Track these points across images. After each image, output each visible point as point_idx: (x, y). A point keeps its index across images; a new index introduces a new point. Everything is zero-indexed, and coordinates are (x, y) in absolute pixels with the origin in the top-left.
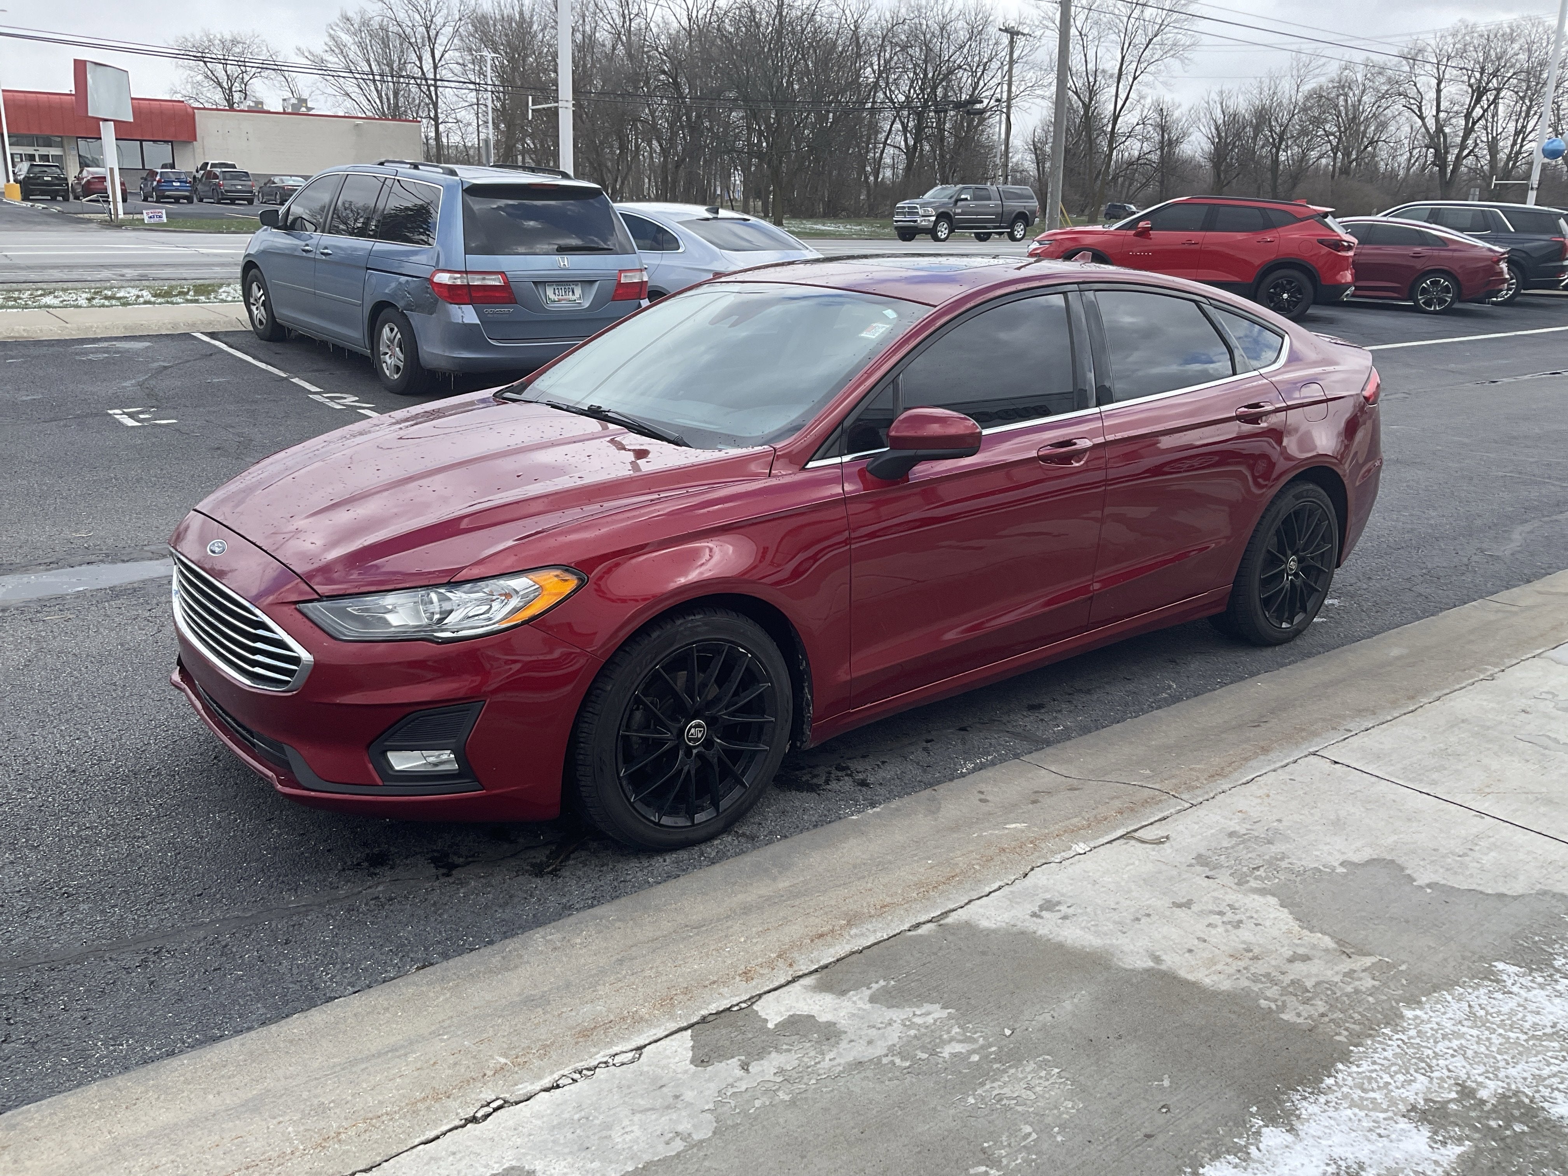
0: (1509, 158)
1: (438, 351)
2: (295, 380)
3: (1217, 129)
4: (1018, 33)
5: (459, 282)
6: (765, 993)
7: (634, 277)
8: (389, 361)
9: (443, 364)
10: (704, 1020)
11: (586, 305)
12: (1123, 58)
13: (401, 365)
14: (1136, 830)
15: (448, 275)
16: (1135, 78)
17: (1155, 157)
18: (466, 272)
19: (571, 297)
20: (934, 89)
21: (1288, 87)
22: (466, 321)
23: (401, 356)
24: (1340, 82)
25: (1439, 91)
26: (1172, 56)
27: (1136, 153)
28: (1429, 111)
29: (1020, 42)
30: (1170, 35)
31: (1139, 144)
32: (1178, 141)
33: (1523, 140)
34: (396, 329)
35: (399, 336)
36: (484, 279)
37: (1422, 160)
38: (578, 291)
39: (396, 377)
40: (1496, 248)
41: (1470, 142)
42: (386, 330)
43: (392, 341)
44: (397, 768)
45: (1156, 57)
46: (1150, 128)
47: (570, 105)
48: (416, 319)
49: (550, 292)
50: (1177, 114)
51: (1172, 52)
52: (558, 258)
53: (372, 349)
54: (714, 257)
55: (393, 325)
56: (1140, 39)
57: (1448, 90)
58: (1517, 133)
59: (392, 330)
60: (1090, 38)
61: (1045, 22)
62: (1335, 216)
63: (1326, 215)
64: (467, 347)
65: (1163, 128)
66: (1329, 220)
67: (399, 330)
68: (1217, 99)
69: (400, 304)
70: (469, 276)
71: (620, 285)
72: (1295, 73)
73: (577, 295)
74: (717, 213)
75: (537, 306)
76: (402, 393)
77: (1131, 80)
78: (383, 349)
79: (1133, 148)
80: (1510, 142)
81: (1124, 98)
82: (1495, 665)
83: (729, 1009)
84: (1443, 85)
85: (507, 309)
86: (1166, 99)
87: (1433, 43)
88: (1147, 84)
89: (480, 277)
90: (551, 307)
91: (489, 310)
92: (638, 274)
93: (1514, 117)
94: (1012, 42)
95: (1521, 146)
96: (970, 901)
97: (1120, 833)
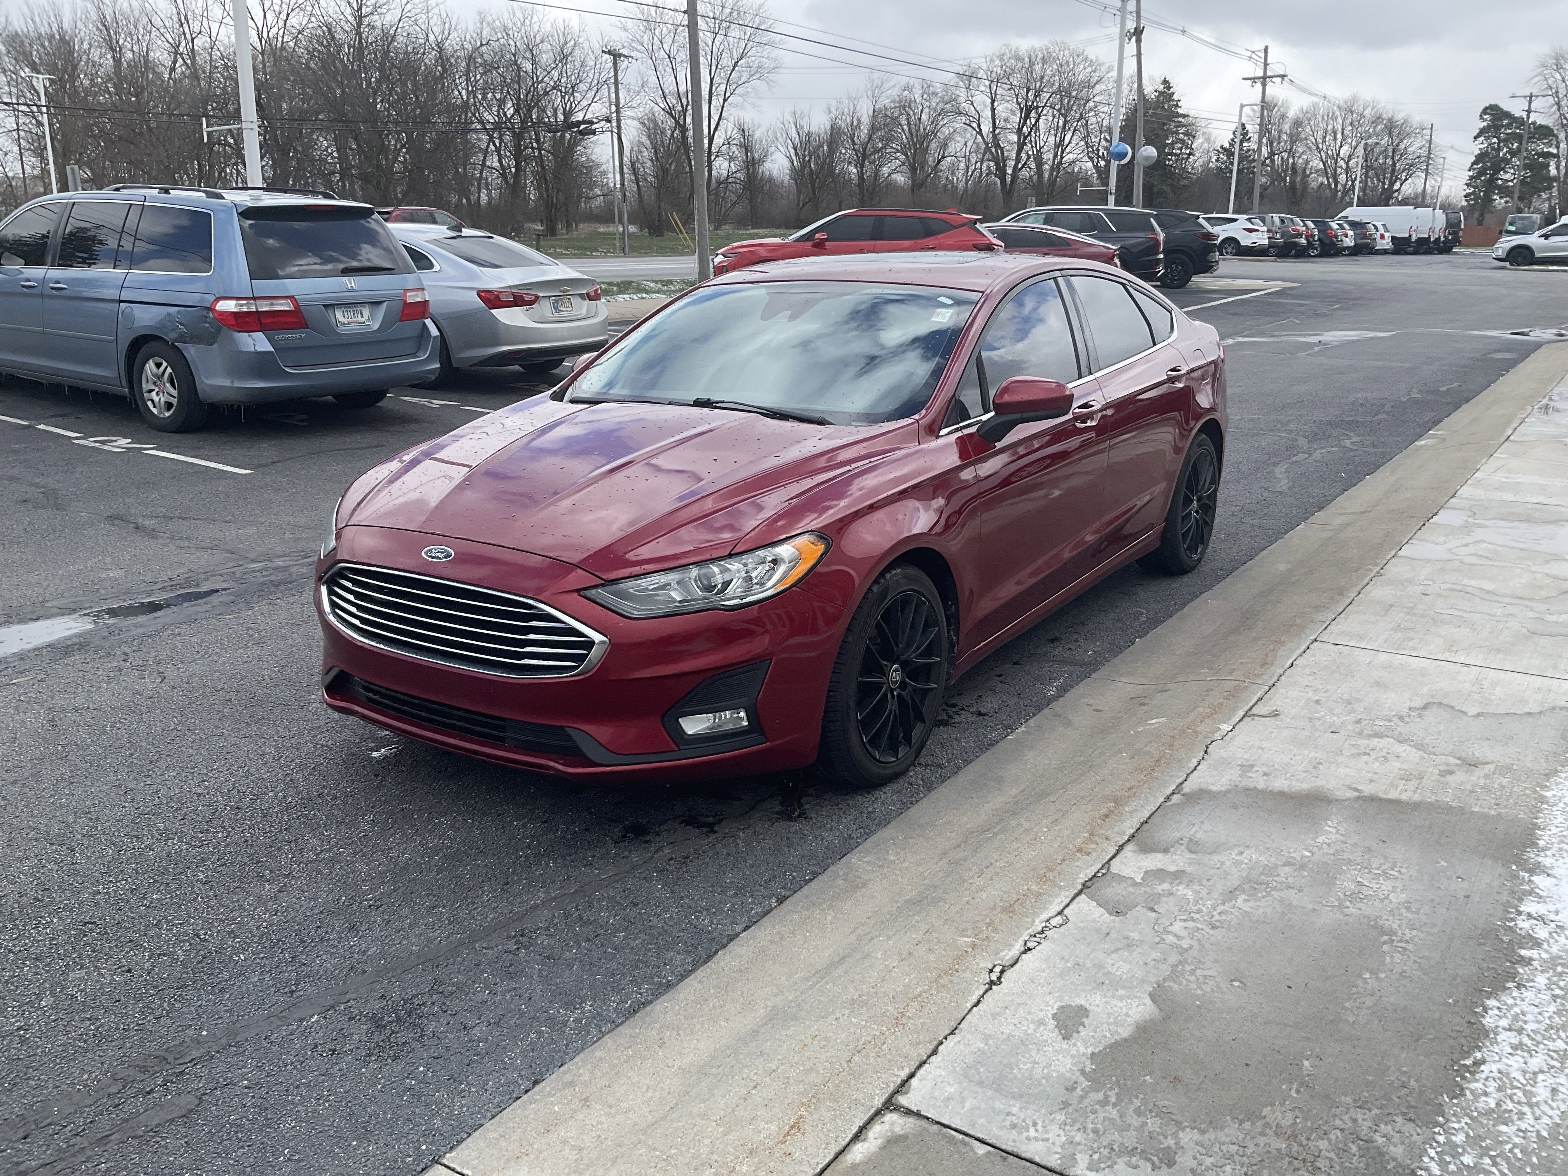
0: (1052, 168)
1: (226, 382)
2: (42, 427)
3: (795, 149)
4: (620, 55)
5: (245, 309)
6: (1111, 859)
7: (417, 296)
8: (156, 399)
9: (232, 397)
10: (1084, 885)
11: (376, 326)
12: (712, 80)
13: (175, 401)
14: (1250, 709)
15: (234, 302)
16: (725, 100)
17: (741, 176)
18: (254, 298)
19: (360, 319)
20: (529, 111)
21: (865, 107)
22: (259, 349)
23: (175, 392)
24: (900, 102)
25: (993, 109)
26: (759, 78)
27: (725, 173)
28: (986, 128)
29: (623, 64)
30: (755, 56)
31: (726, 164)
32: (761, 161)
33: (1062, 153)
34: (165, 364)
35: (169, 370)
36: (272, 304)
37: (977, 173)
38: (366, 312)
39: (167, 414)
40: (1109, 246)
41: (1023, 155)
42: (150, 366)
43: (160, 377)
44: (690, 732)
45: (744, 79)
46: (734, 148)
47: (255, 126)
48: (191, 351)
49: (339, 314)
50: (758, 134)
51: (758, 75)
52: (345, 279)
53: (131, 388)
54: (474, 277)
55: (159, 360)
56: (726, 61)
57: (1000, 108)
58: (1057, 146)
59: (158, 365)
60: (678, 60)
61: (634, 45)
62: (981, 221)
63: (975, 222)
64: (261, 376)
65: (746, 147)
66: (978, 226)
67: (170, 364)
68: (791, 120)
69: (170, 337)
70: (258, 302)
71: (407, 305)
72: (870, 93)
73: (366, 317)
74: (461, 231)
75: (331, 329)
76: (178, 431)
77: (722, 101)
78: (145, 386)
79: (721, 167)
80: (1051, 156)
81: (717, 119)
82: (1376, 565)
83: (1095, 876)
84: (996, 104)
85: (297, 335)
86: (747, 120)
87: (985, 66)
88: (736, 106)
89: (269, 302)
90: (341, 330)
91: (280, 336)
92: (420, 293)
93: (1053, 132)
94: (615, 64)
95: (1062, 158)
96: (1188, 775)
97: (1241, 713)
